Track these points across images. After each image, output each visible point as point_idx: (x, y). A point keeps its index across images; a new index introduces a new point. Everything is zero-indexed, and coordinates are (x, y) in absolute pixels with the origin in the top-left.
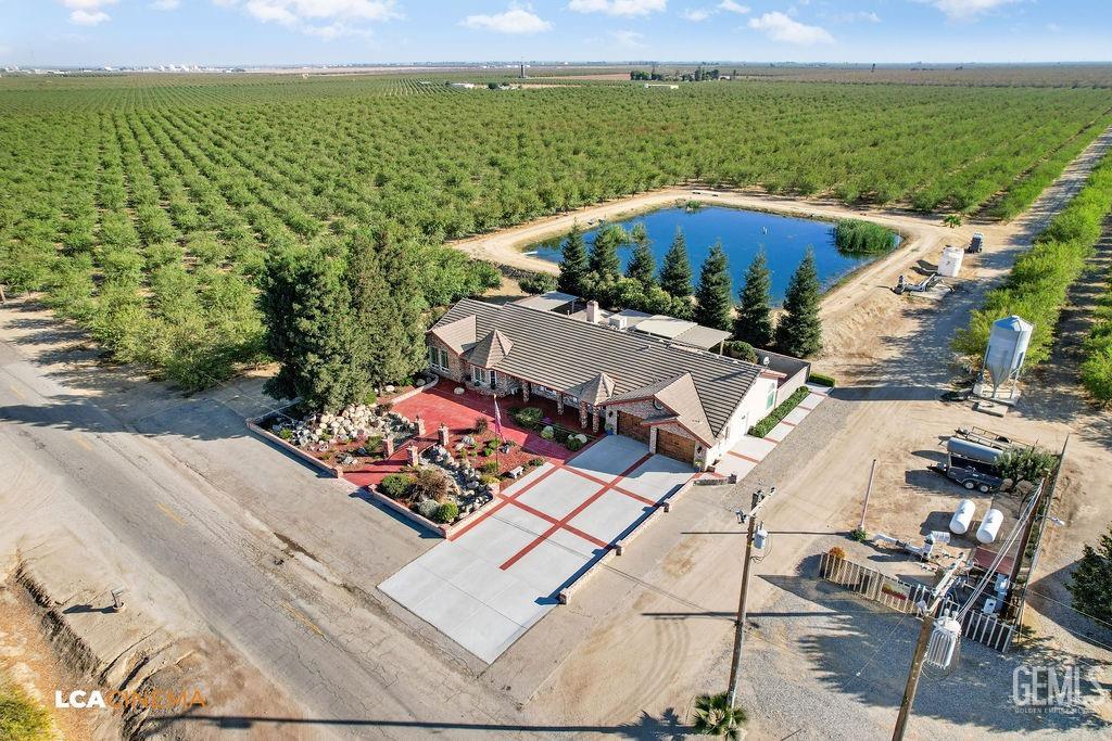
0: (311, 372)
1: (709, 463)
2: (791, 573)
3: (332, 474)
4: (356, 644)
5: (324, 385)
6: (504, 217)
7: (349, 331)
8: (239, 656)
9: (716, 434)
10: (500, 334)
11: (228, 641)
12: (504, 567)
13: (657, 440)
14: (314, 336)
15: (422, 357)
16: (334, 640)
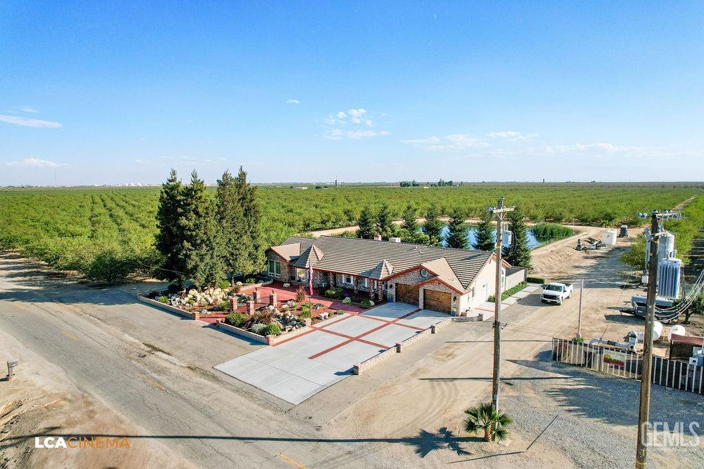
0: (186, 255)
1: (462, 310)
2: (531, 359)
3: (192, 317)
4: (191, 395)
5: (193, 263)
6: (322, 223)
7: (214, 229)
8: (95, 402)
9: (466, 287)
10: (316, 248)
11: (90, 394)
12: (311, 358)
13: (424, 299)
14: (189, 230)
15: (263, 263)
16: (174, 394)
